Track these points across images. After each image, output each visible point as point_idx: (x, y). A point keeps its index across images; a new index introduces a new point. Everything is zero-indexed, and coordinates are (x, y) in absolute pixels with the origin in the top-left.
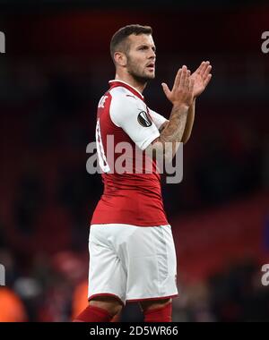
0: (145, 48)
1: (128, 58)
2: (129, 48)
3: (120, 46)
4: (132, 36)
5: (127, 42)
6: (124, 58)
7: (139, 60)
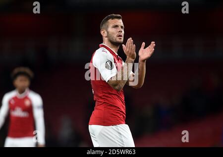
0: (116, 26)
1: (108, 32)
2: (108, 27)
3: (104, 26)
4: (110, 21)
5: (107, 24)
6: (106, 32)
7: (113, 33)
